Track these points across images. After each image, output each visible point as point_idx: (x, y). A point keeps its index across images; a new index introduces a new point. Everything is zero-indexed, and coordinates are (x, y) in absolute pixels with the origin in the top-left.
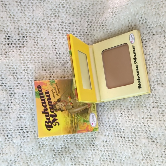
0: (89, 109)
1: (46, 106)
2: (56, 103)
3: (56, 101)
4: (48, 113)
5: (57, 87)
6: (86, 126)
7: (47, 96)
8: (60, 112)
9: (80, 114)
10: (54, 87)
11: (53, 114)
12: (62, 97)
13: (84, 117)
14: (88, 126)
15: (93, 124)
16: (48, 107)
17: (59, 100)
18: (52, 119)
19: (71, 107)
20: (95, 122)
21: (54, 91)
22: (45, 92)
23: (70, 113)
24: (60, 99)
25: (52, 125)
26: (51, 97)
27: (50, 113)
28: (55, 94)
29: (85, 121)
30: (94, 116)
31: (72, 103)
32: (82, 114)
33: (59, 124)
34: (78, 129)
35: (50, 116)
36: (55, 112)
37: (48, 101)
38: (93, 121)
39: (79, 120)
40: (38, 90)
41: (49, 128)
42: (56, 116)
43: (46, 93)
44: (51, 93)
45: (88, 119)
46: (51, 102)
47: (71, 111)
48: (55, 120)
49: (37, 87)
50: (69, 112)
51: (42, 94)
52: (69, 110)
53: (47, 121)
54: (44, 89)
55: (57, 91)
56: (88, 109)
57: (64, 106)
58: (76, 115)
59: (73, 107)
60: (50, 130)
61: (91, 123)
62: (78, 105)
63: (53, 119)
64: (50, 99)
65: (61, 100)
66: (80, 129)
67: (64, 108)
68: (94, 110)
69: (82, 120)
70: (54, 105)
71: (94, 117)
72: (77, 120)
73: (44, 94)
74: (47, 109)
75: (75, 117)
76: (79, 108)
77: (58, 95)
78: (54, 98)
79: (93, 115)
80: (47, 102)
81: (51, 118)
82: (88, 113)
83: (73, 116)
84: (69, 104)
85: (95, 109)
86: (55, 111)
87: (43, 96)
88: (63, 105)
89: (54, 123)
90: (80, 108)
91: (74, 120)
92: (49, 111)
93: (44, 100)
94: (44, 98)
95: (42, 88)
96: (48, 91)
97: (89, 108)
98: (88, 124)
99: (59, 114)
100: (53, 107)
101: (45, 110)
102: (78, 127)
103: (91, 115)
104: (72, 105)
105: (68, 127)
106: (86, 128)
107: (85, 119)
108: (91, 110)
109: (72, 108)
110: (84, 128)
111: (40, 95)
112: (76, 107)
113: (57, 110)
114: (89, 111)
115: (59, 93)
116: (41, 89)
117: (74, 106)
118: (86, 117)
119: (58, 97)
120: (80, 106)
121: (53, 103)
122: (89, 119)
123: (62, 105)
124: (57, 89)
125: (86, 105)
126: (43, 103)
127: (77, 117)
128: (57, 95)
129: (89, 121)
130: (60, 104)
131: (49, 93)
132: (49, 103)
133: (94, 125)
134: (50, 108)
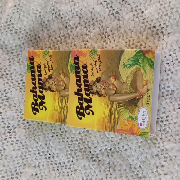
0: (140, 101)
1: (81, 85)
2: (94, 83)
3: (95, 80)
4: (81, 95)
5: (99, 60)
6: (130, 126)
7: (84, 72)
8: (97, 96)
9: (124, 105)
10: (95, 60)
11: (88, 97)
12: (103, 76)
13: (129, 111)
14: (133, 126)
15: (141, 124)
16: (83, 87)
17: (98, 80)
18: (85, 105)
19: (113, 92)
20: (146, 123)
21: (94, 66)
22: (82, 66)
23: (111, 101)
24: (100, 78)
25: (85, 112)
26: (89, 73)
27: (84, 96)
28: (94, 70)
29: (130, 117)
30: (146, 112)
31: (116, 87)
32: (128, 106)
33: (93, 114)
34: (118, 127)
35: (83, 100)
36: (91, 96)
37: (84, 78)
38: (143, 120)
39: (122, 113)
40: (74, 61)
41: (80, 116)
42: (91, 101)
43: (84, 67)
44: (89, 68)
45: (135, 115)
46: (88, 81)
47: (112, 98)
48: (89, 107)
49: (73, 58)
50: (109, 99)
51: (79, 68)
52: (109, 96)
53: (80, 106)
54: (82, 62)
55: (98, 65)
56: (138, 100)
57: (104, 89)
58: (118, 106)
59: (116, 92)
60: (80, 119)
61: (139, 123)
62: (124, 90)
63: (87, 104)
64: (87, 77)
65: (101, 80)
66: (121, 127)
67: (103, 92)
68: (147, 102)
69: (126, 114)
70: (90, 85)
71: (146, 114)
72: (118, 113)
73: (81, 68)
74: (81, 90)
75: (116, 108)
76: (124, 95)
77: (99, 71)
78: (93, 75)
79: (145, 110)
80: (82, 80)
81: (84, 102)
82: (137, 106)
83: (115, 106)
84: (111, 87)
85: (150, 101)
86: (91, 94)
87: (79, 70)
88: (103, 87)
89: (88, 111)
90: (127, 95)
91: (115, 112)
92: (83, 92)
93: (79, 77)
94: (80, 74)
95: (80, 59)
96: (87, 64)
97: (141, 98)
98: (134, 123)
99: (96, 99)
100: (89, 89)
101: (78, 90)
102: (118, 124)
103: (142, 110)
104: (115, 89)
105: (105, 121)
106: (130, 129)
107: (131, 115)
108: (143, 102)
109: (114, 94)
110: (127, 128)
111: (75, 70)
112: (120, 93)
113: (93, 93)
114: (139, 104)
115: (100, 70)
116: (77, 61)
117: (118, 92)
118: (132, 111)
119: (97, 75)
120: (127, 93)
121: (89, 82)
122: (137, 115)
123: (101, 86)
124: (98, 63)
125: (136, 92)
126: (77, 81)
127: (120, 108)
128: (97, 72)
129: (135, 119)
130: (98, 85)
131: (87, 68)
132: (85, 81)
133: (143, 127)
134: (86, 90)
